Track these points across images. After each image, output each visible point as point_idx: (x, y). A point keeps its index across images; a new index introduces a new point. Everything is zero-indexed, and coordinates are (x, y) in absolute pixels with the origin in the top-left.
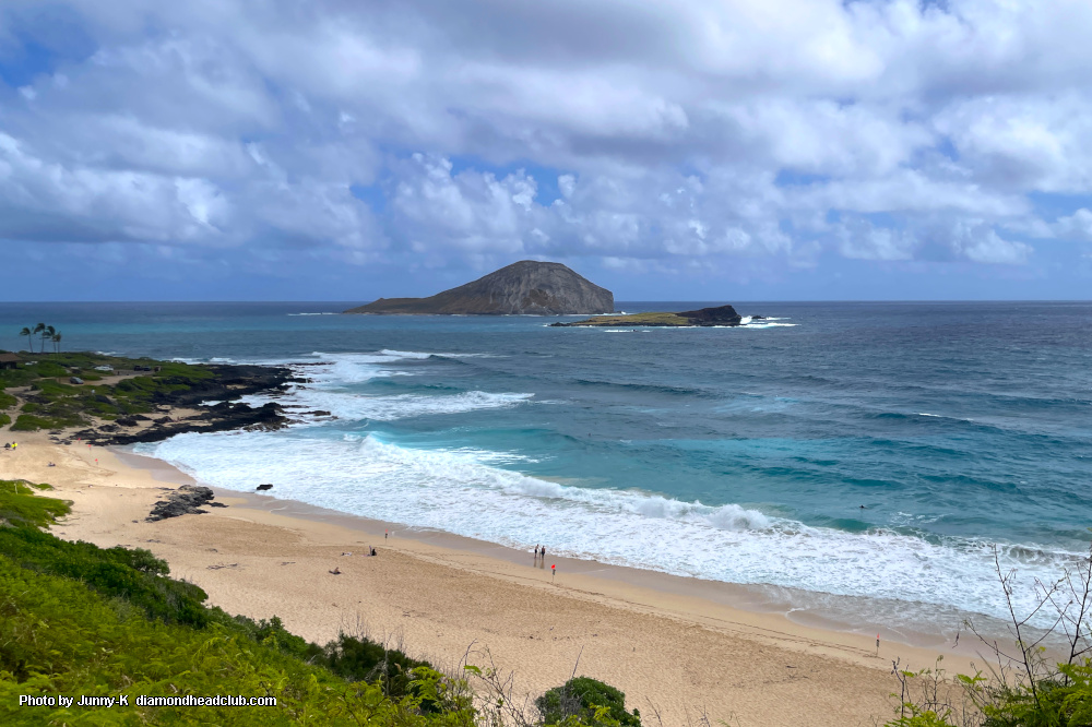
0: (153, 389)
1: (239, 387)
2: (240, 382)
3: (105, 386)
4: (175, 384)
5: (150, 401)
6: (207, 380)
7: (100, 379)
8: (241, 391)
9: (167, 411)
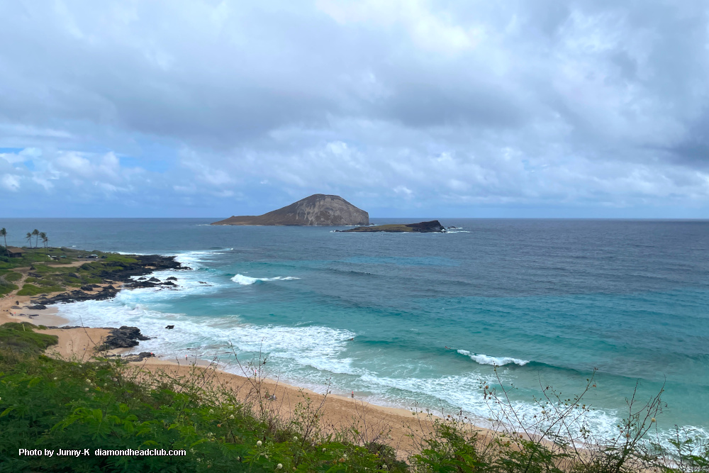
2: (152, 264)
3: (74, 267)
4: (114, 266)
5: (100, 276)
6: (133, 264)
7: (71, 263)
8: (153, 270)
9: (110, 282)
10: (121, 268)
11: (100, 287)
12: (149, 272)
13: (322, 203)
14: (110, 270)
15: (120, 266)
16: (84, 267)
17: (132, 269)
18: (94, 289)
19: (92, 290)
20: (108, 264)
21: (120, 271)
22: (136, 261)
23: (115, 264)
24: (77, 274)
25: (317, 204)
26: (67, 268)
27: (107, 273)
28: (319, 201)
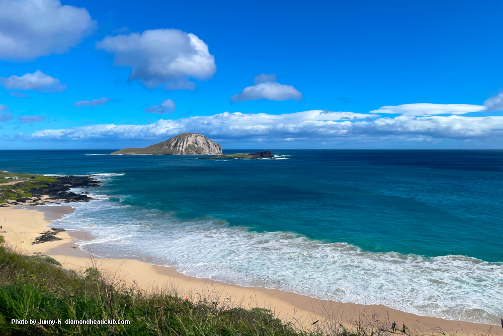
0: (31, 187)
1: (69, 185)
2: (69, 183)
3: (10, 185)
4: (40, 184)
5: (30, 192)
6: (54, 182)
7: (7, 182)
8: (70, 187)
9: (38, 196)
10: (46, 186)
11: (31, 199)
12: (68, 188)
14: (38, 187)
15: (45, 184)
16: (18, 185)
17: (54, 187)
18: (27, 201)
19: (25, 202)
20: (36, 183)
21: (45, 188)
22: (57, 180)
23: (41, 183)
24: (13, 190)
25: (186, 140)
26: (5, 186)
27: (35, 189)
28: (188, 137)
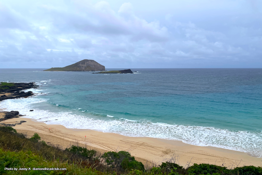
1: (21, 88)
4: (5, 87)
6: (13, 86)
9: (4, 93)
11: (0, 95)
13: (87, 63)
15: (8, 87)
25: (86, 63)
27: (2, 90)
28: (86, 62)
